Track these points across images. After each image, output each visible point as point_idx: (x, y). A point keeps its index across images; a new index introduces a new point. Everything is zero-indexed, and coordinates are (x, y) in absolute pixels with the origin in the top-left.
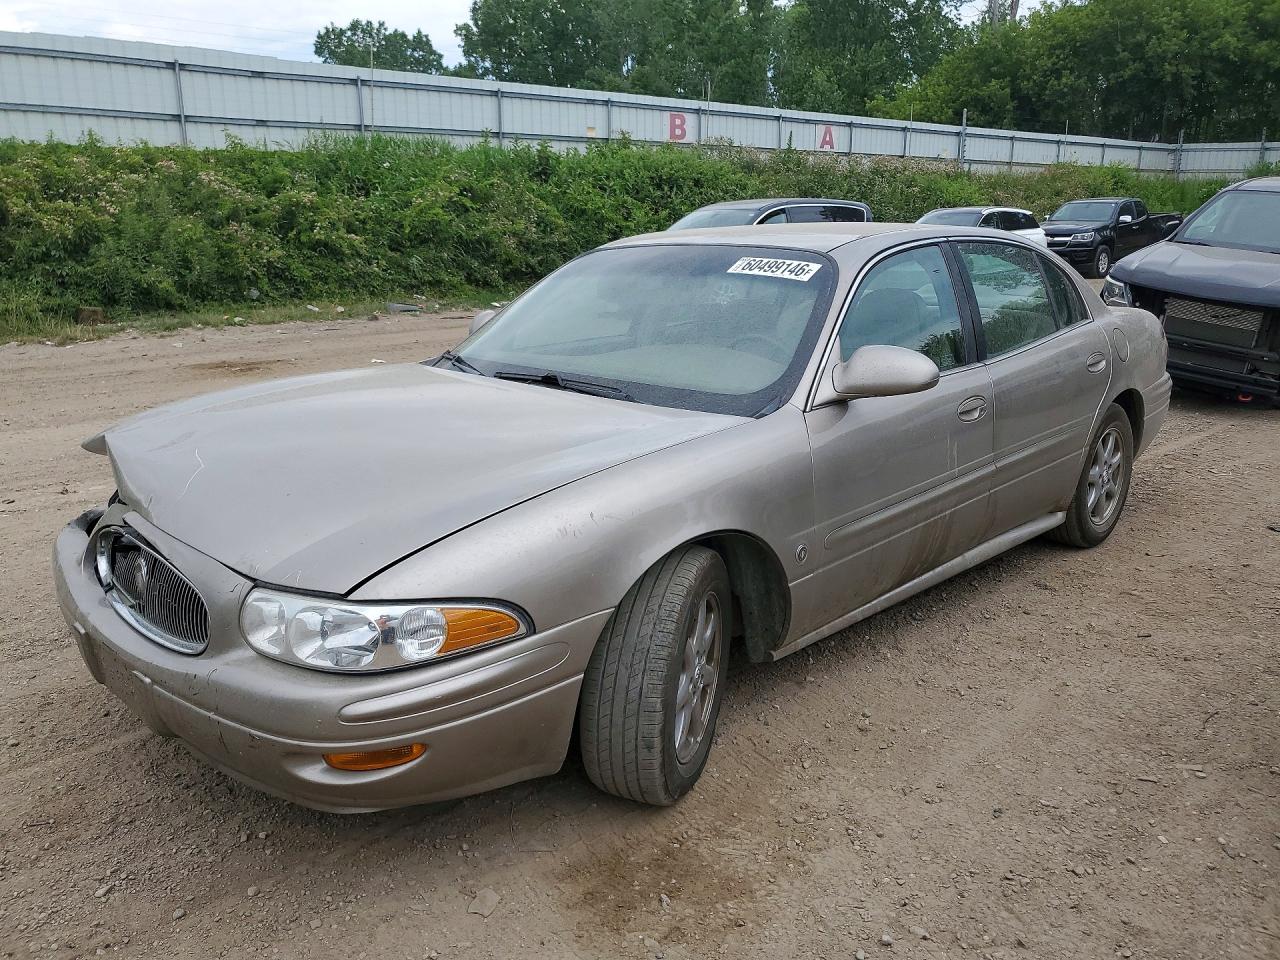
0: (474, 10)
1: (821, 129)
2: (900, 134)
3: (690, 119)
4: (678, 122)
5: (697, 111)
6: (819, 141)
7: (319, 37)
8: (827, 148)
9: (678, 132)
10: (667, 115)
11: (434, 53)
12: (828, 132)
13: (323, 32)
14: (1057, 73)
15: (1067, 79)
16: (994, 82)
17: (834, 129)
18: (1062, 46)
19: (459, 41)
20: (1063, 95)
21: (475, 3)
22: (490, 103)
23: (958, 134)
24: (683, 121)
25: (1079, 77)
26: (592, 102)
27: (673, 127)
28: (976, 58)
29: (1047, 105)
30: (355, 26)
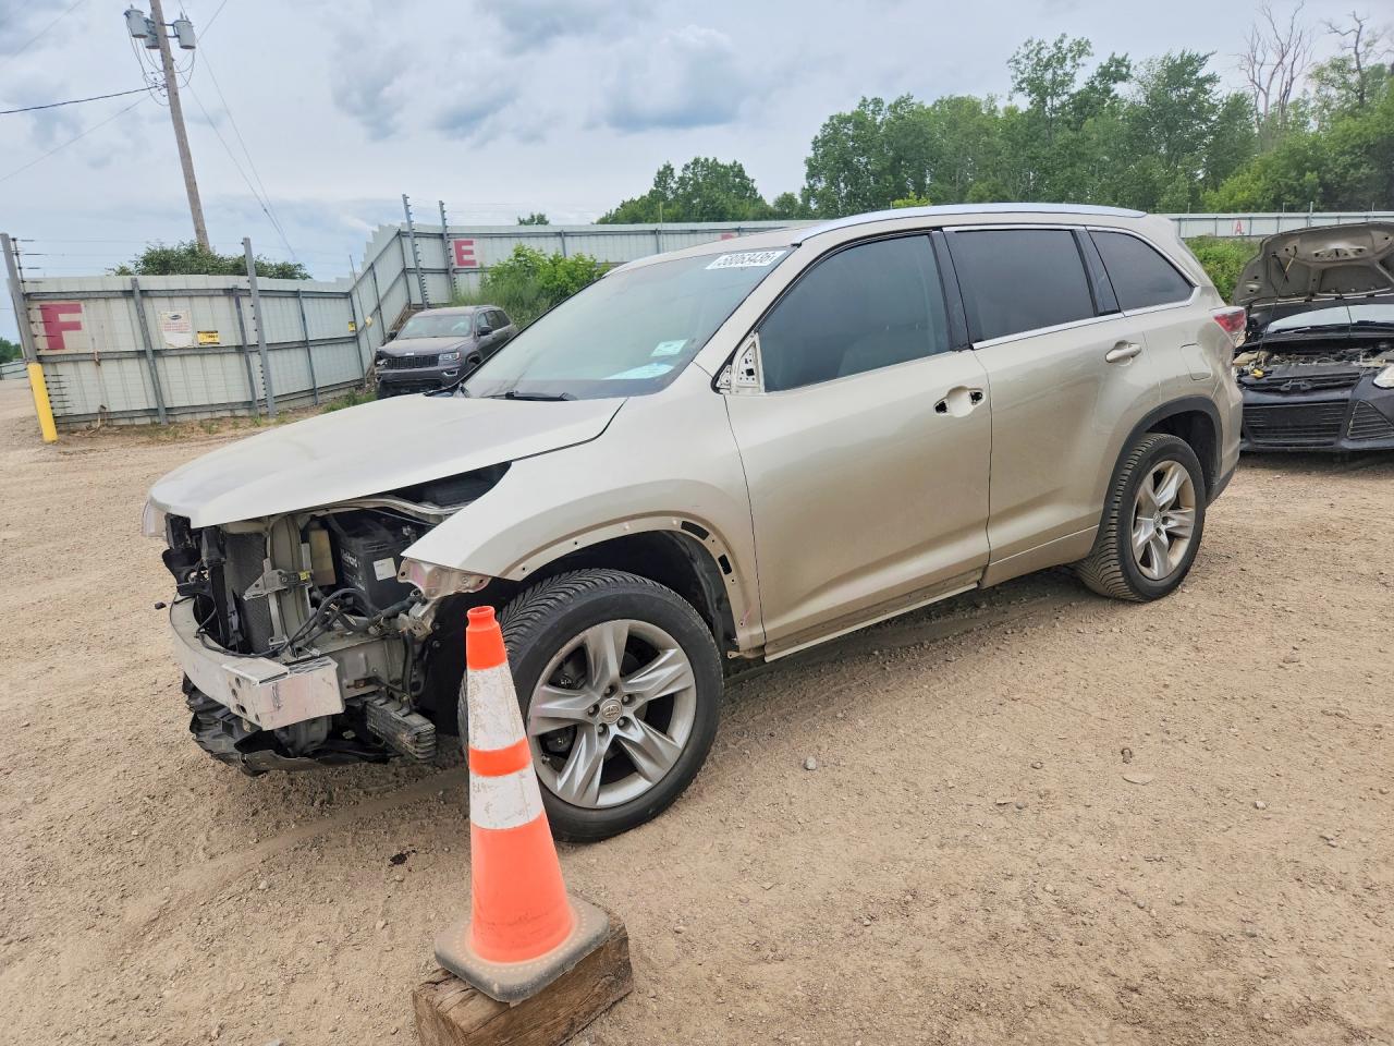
0: (815, 143)
1: (1236, 221)
2: (1275, 221)
6: (1235, 230)
7: (659, 173)
11: (746, 178)
12: (1239, 224)
13: (661, 169)
14: (1357, 166)
15: (1365, 170)
16: (1308, 174)
17: (1242, 222)
18: (1360, 147)
19: (806, 169)
20: (1360, 181)
21: (816, 137)
23: (1307, 218)
25: (1372, 169)
28: (1289, 158)
29: (1345, 190)
30: (696, 162)
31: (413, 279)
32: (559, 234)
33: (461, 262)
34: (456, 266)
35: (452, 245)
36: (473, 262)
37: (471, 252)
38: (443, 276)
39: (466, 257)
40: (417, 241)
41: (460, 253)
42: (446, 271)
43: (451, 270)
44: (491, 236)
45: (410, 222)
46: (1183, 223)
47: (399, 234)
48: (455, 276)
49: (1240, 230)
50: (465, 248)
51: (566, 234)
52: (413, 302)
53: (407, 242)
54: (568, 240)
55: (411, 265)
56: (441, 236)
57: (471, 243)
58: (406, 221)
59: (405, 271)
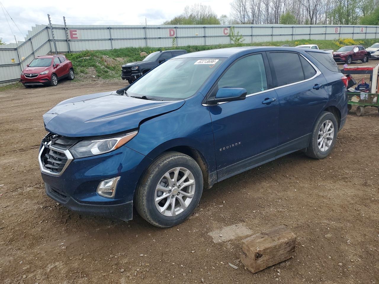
1: (361, 28)
2: (375, 28)
3: (339, 28)
4: (337, 29)
5: (340, 27)
6: (361, 30)
8: (362, 32)
9: (337, 31)
10: (335, 28)
12: (362, 29)
17: (363, 28)
22: (309, 29)
24: (337, 28)
26: (324, 27)
27: (336, 30)
31: (52, 43)
32: (108, 28)
33: (72, 37)
34: (70, 38)
35: (68, 31)
36: (77, 38)
37: (76, 34)
38: (65, 42)
39: (74, 36)
40: (54, 30)
41: (72, 35)
42: (66, 41)
43: (68, 40)
44: (83, 29)
45: (50, 24)
46: (341, 28)
47: (47, 28)
48: (70, 42)
49: (362, 31)
50: (73, 33)
51: (111, 28)
52: (52, 51)
53: (50, 30)
54: (112, 30)
55: (51, 38)
56: (64, 29)
57: (76, 31)
58: (49, 23)
59: (49, 40)
